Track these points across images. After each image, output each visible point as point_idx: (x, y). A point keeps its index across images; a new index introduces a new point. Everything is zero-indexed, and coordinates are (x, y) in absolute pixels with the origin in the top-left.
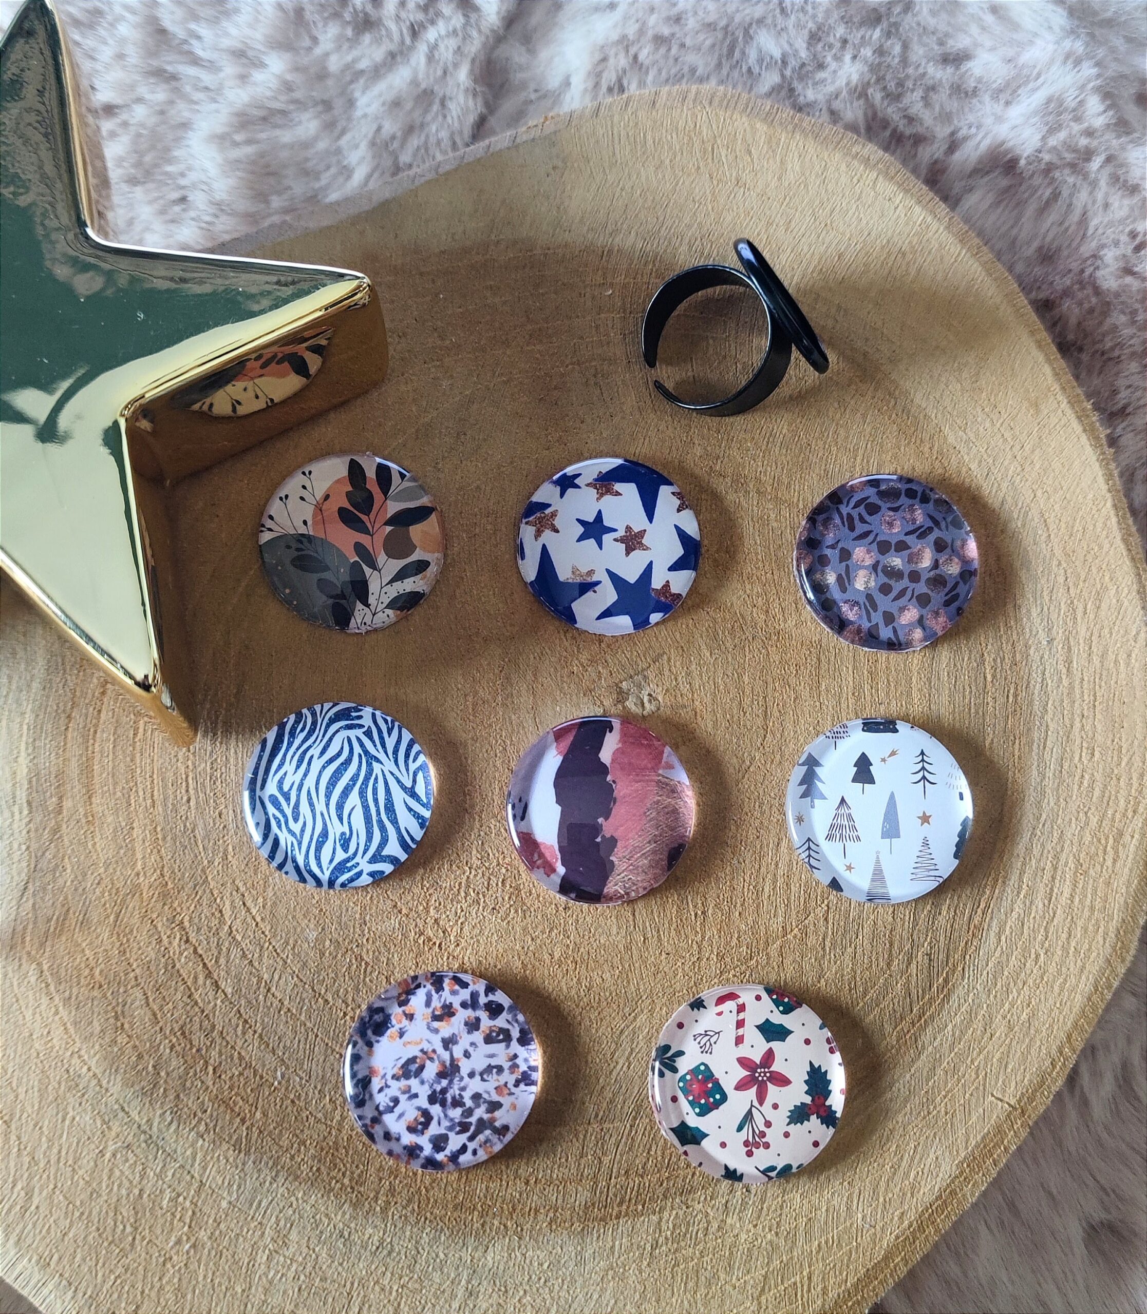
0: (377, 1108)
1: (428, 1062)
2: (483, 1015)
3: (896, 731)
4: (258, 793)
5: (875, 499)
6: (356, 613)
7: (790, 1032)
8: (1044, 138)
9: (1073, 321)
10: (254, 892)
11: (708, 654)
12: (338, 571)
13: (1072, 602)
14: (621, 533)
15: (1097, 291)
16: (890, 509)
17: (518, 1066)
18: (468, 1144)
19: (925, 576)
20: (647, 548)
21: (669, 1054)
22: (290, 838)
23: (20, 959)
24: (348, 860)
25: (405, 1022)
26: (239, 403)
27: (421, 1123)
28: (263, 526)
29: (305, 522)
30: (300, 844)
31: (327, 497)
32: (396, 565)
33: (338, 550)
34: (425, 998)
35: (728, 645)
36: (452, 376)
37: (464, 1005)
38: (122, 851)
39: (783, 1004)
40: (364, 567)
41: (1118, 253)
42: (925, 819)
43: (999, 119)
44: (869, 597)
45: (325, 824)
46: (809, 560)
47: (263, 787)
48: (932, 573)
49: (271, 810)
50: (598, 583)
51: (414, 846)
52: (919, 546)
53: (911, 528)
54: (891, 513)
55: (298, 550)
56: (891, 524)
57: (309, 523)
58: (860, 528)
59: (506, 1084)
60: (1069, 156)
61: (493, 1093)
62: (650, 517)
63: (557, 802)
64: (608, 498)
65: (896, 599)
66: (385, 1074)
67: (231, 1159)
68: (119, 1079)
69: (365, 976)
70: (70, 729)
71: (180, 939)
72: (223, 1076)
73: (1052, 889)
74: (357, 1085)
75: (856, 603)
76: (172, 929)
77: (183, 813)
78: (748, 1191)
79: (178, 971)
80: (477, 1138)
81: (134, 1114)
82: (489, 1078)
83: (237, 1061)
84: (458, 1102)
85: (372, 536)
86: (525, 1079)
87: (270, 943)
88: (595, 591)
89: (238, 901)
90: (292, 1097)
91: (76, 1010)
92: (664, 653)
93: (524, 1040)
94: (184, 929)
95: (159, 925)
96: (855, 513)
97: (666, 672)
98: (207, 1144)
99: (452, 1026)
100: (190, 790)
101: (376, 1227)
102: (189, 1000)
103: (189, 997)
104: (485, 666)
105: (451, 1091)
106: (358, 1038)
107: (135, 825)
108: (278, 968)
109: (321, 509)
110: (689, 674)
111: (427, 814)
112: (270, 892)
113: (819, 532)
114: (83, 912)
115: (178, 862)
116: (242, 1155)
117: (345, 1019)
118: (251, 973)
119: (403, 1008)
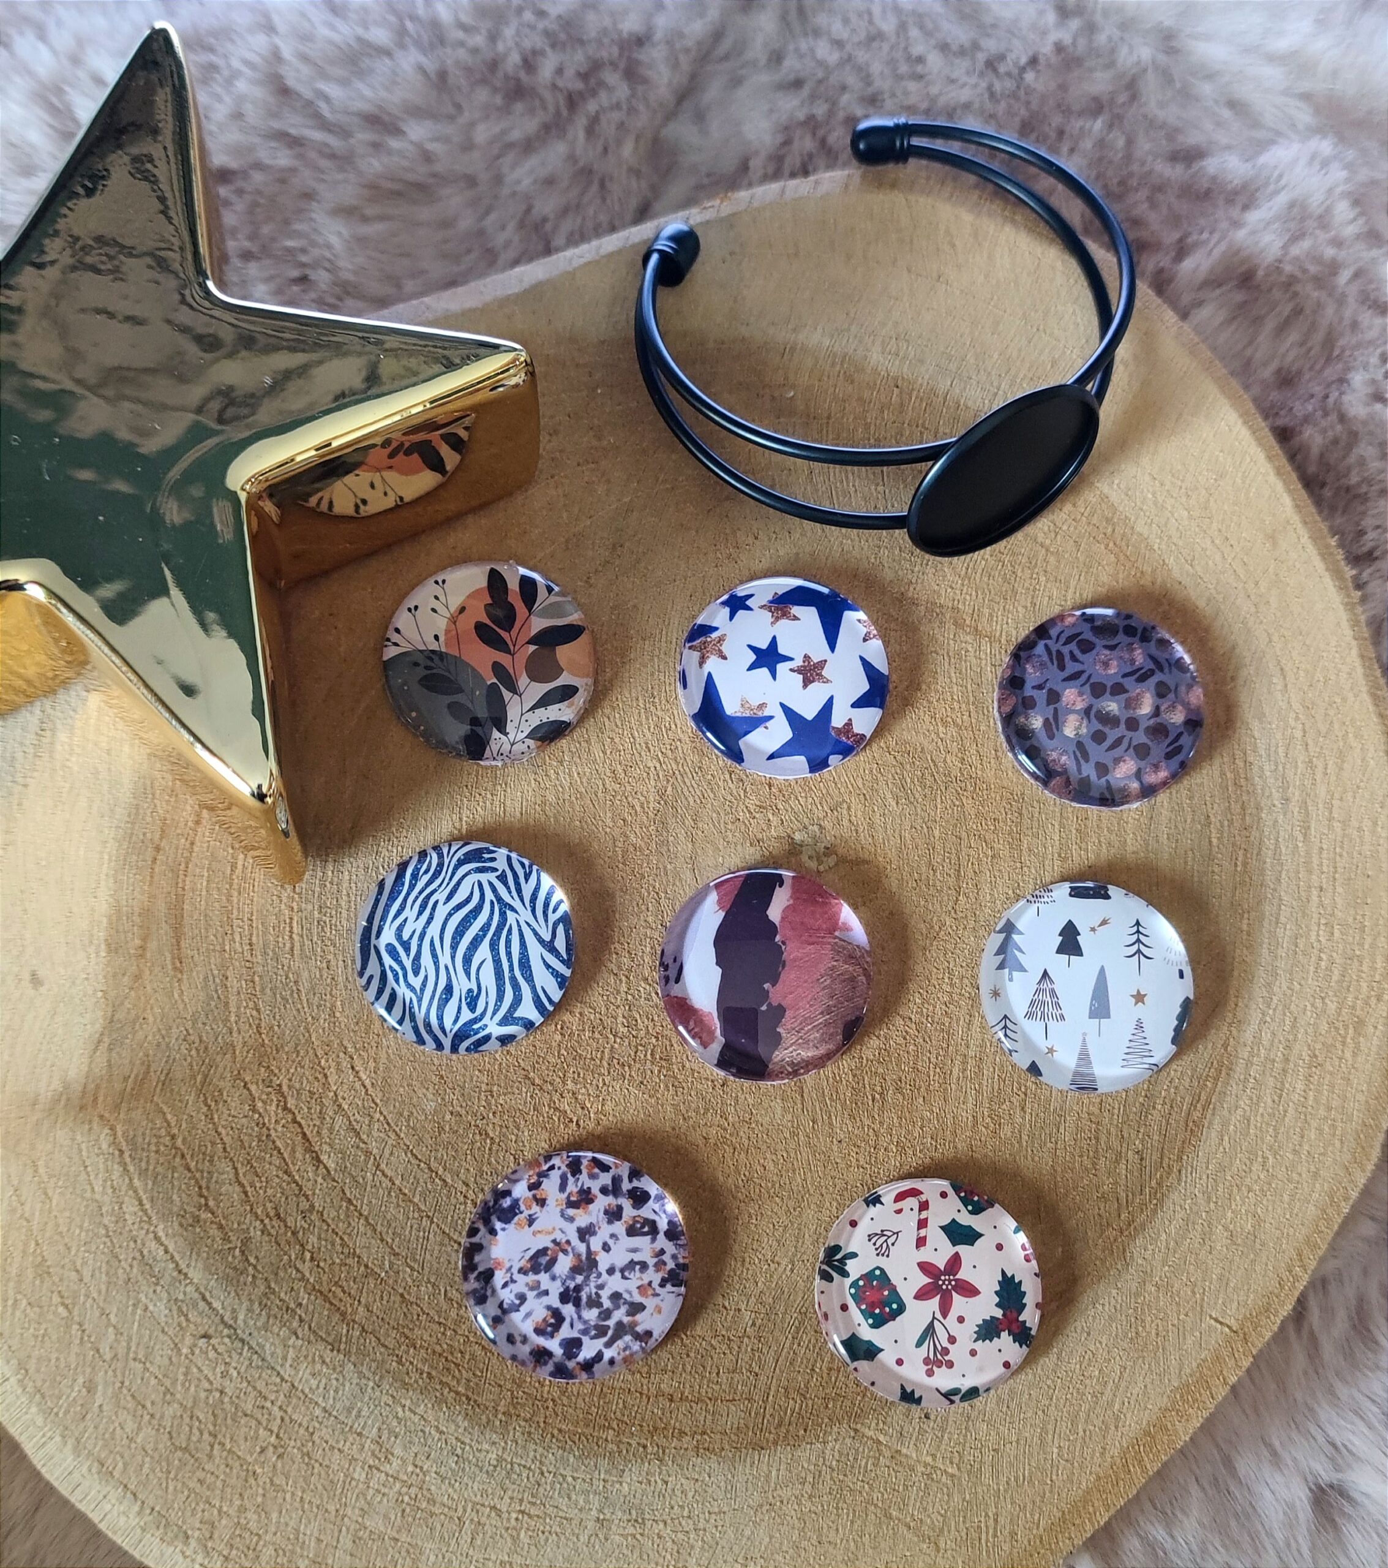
0: (501, 1305)
1: (561, 1256)
2: (626, 1204)
3: (1107, 897)
4: (373, 941)
5: (1088, 635)
6: (492, 743)
7: (981, 1235)
8: (1285, 247)
9: (1315, 451)
10: (365, 1055)
11: (894, 803)
12: (473, 692)
13: (1311, 761)
14: (798, 662)
15: (1342, 418)
16: (1106, 647)
17: (665, 1263)
18: (605, 1350)
19: (1143, 725)
20: (828, 681)
21: (838, 1257)
22: (409, 995)
23: (90, 1122)
24: (475, 1021)
25: (535, 1208)
26: (364, 502)
27: (551, 1325)
28: (388, 640)
29: (436, 637)
30: (420, 1000)
31: (462, 610)
32: (540, 689)
33: (474, 669)
34: (559, 1181)
35: (917, 795)
36: (608, 481)
37: (604, 1191)
38: (213, 1004)
39: (972, 1203)
40: (503, 690)
41: (1368, 376)
42: (1139, 998)
43: (1236, 224)
44: (1080, 745)
45: (449, 979)
46: (1012, 701)
47: (378, 935)
48: (1152, 722)
49: (388, 960)
50: (771, 718)
51: (551, 1008)
52: (1138, 691)
53: (1129, 670)
54: (1107, 652)
55: (427, 668)
56: (1106, 664)
57: (442, 639)
58: (1071, 668)
59: (650, 1283)
60: (1313, 269)
61: (635, 1292)
62: (832, 646)
63: (717, 964)
64: (784, 622)
65: (1112, 747)
66: (511, 1267)
67: (328, 1360)
68: (200, 1265)
69: (490, 1155)
70: (158, 862)
71: (278, 1105)
72: (322, 1264)
73: (1282, 1083)
74: (477, 1279)
75: (1065, 752)
76: (268, 1094)
77: (286, 962)
78: (927, 1417)
79: (274, 1142)
80: (615, 1345)
81: (216, 1304)
82: (631, 1276)
83: (338, 1248)
84: (595, 1302)
85: (513, 655)
86: (672, 1278)
87: (381, 1113)
88: (766, 728)
89: (345, 1064)
90: (401, 1291)
91: (154, 1183)
92: (844, 801)
93: (672, 1234)
94: (283, 1095)
95: (253, 1088)
96: (1065, 650)
97: (845, 822)
98: (300, 1342)
99: (590, 1214)
100: (294, 936)
101: (494, 1443)
102: (286, 1177)
103: (286, 1172)
104: (638, 809)
105: (587, 1289)
106: (480, 1225)
107: (228, 974)
108: (390, 1142)
109: (455, 623)
110: (871, 826)
111: (567, 973)
112: (383, 1055)
113: (1025, 670)
114: (165, 1072)
115: (277, 1017)
116: (342, 1357)
117: (465, 1203)
118: (358, 1147)
119: (534, 1192)
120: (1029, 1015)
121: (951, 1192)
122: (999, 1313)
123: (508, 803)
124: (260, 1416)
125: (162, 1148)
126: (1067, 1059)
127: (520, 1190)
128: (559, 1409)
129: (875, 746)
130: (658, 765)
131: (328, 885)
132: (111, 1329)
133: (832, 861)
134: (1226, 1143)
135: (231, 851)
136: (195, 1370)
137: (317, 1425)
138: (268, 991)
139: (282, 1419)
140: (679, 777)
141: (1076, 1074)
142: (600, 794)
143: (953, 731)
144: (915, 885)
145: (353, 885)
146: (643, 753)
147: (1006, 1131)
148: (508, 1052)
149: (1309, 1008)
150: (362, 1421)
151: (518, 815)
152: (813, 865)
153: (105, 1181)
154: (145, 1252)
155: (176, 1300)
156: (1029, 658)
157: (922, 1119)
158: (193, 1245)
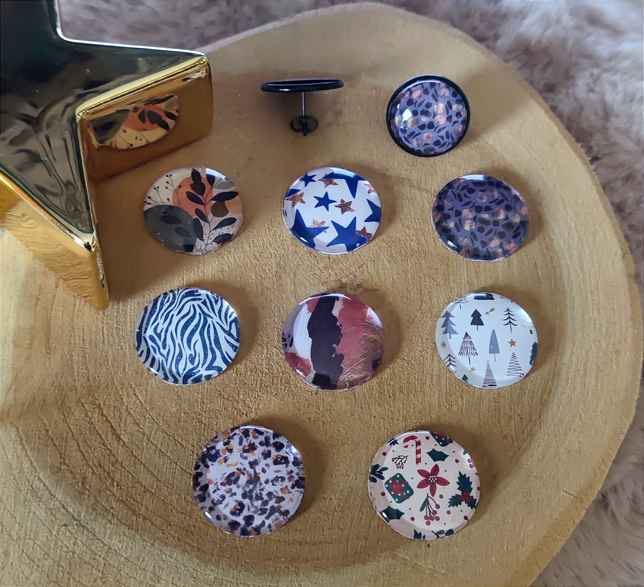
0: (213, 502)
1: (242, 476)
2: (273, 450)
3: (493, 299)
4: (143, 335)
5: (471, 187)
6: (197, 244)
7: (447, 456)
10: (141, 388)
11: (388, 263)
12: (186, 223)
13: (580, 238)
14: (339, 203)
16: (480, 191)
17: (293, 477)
18: (266, 521)
19: (501, 223)
20: (353, 211)
21: (378, 470)
22: (161, 358)
24: (193, 369)
25: (228, 454)
27: (238, 509)
28: (146, 202)
29: (168, 199)
30: (167, 360)
31: (180, 187)
32: (219, 220)
33: (186, 212)
34: (239, 440)
35: (398, 260)
37: (261, 444)
38: (66, 368)
39: (442, 441)
40: (201, 221)
41: (585, 82)
42: (512, 343)
44: (472, 234)
45: (181, 350)
46: (439, 216)
47: (145, 332)
48: (505, 222)
49: (150, 343)
50: (328, 227)
51: (230, 361)
52: (497, 209)
53: (492, 200)
54: (481, 193)
55: (164, 213)
56: (481, 198)
57: (171, 199)
58: (465, 200)
59: (286, 487)
61: (279, 492)
63: (309, 337)
64: (330, 186)
65: (487, 234)
66: (217, 483)
67: (127, 534)
68: (62, 491)
69: (204, 431)
70: (38, 305)
71: (98, 414)
72: (122, 488)
73: (585, 381)
74: (201, 489)
75: (466, 237)
76: (94, 408)
77: (100, 347)
78: (429, 546)
79: (97, 431)
80: (271, 518)
81: (70, 510)
82: (277, 484)
83: (130, 479)
84: (259, 497)
85: (205, 205)
86: (298, 484)
87: (149, 414)
88: (326, 232)
89: (131, 393)
90: (162, 498)
91: (38, 452)
92: (364, 264)
93: (296, 463)
94: (101, 408)
95: (86, 406)
96: (462, 193)
97: (366, 273)
98: (113, 526)
99: (255, 455)
100: (105, 335)
101: (212, 570)
102: (103, 447)
103: (103, 445)
104: (267, 271)
105: (255, 491)
106: (201, 464)
107: (73, 354)
108: (154, 428)
109: (177, 193)
110: (378, 274)
111: (237, 345)
112: (149, 387)
113: (444, 202)
114: (43, 400)
115: (97, 373)
116: (134, 532)
117: (193, 455)
118: (139, 431)
119: (226, 446)
120: (461, 354)
121: (431, 437)
122: (459, 493)
123: (206, 271)
124: (93, 563)
125: (42, 436)
126: (481, 373)
127: (220, 446)
128: (244, 552)
129: (377, 239)
130: (276, 252)
131: (121, 312)
132: (17, 525)
133: (361, 290)
134: (561, 409)
135: (73, 298)
136: (60, 542)
137: (122, 566)
138: (93, 361)
139: (105, 564)
140: (286, 257)
141: (486, 380)
142: (249, 265)
143: (413, 231)
144: (401, 299)
145: (132, 311)
146: (268, 247)
147: (455, 408)
148: (211, 383)
149: (593, 345)
150: (145, 563)
151: (211, 276)
152: (352, 292)
153: (13, 453)
154: (34, 486)
155: (50, 508)
156: (445, 198)
157: (414, 405)
158: (58, 482)
